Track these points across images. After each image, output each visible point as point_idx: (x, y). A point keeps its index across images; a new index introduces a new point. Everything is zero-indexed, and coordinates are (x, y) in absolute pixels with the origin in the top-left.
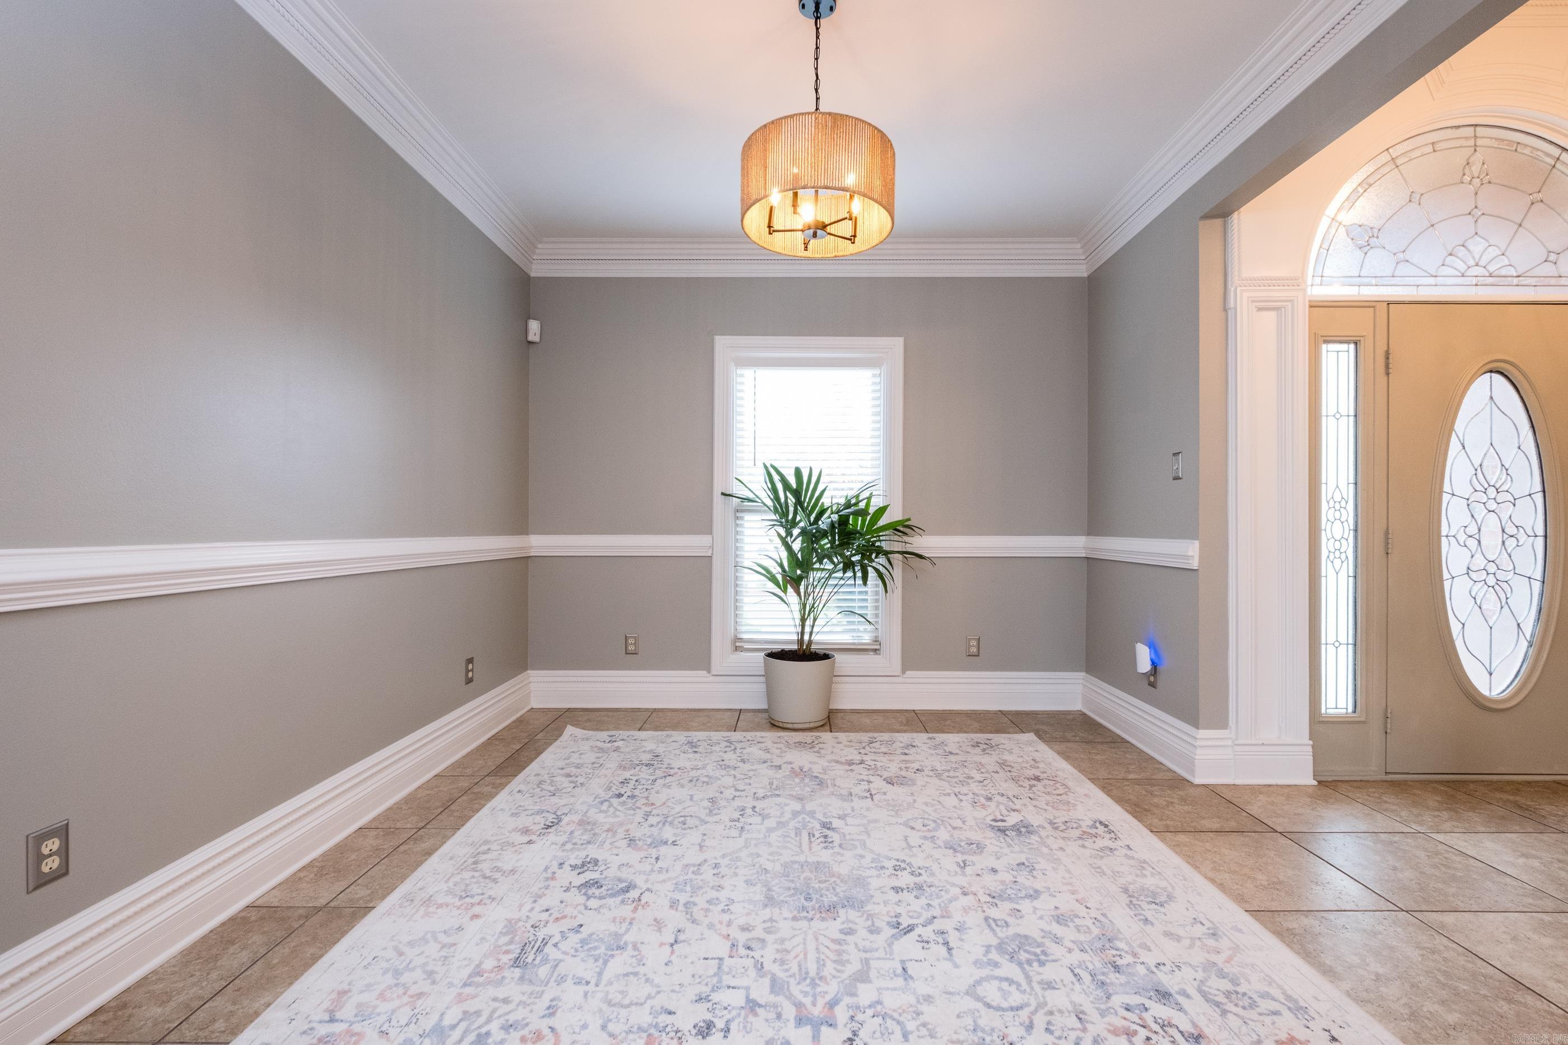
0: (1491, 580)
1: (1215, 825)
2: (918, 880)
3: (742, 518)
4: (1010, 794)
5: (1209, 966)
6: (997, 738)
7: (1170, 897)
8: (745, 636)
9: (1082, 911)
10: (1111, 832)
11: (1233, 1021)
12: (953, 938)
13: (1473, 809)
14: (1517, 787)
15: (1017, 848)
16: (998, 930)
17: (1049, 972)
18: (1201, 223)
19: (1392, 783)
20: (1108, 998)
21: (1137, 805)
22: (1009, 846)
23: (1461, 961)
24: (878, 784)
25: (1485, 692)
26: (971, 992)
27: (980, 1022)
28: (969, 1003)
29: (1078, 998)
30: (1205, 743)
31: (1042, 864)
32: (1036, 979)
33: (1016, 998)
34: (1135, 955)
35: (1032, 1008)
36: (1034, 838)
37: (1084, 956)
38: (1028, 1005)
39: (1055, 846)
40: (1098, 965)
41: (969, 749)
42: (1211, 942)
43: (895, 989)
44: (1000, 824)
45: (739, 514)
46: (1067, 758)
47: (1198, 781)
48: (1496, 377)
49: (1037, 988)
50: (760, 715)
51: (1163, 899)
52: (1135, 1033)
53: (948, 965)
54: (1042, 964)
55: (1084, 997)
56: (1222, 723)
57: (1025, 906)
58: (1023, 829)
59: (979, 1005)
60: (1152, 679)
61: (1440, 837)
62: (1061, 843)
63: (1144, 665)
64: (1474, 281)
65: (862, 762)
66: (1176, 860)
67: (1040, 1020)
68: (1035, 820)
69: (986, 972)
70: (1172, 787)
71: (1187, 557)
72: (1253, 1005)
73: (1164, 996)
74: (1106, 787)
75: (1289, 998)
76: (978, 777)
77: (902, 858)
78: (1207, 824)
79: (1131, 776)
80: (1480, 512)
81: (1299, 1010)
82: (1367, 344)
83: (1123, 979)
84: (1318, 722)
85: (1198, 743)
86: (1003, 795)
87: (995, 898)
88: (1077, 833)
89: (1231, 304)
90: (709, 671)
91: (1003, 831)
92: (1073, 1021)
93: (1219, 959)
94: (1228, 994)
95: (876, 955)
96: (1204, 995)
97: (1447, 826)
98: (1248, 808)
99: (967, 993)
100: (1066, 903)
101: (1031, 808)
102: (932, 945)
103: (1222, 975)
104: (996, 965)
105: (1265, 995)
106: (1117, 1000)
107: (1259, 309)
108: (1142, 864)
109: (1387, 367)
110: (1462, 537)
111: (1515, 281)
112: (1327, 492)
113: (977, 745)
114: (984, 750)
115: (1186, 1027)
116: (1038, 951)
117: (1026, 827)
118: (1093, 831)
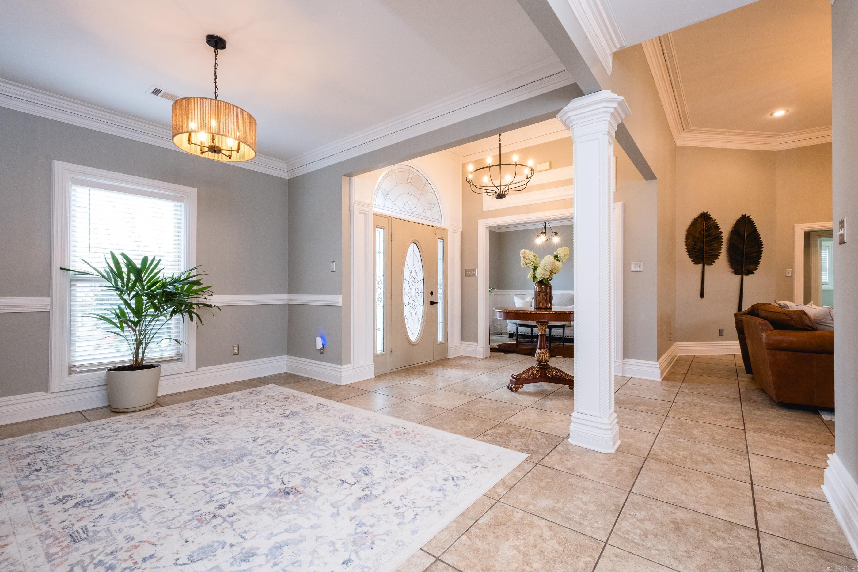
0: (413, 307)
1: (355, 395)
2: (266, 440)
3: (75, 285)
4: (280, 405)
5: (372, 426)
6: (258, 389)
7: (353, 415)
8: (77, 364)
9: (331, 427)
10: (325, 406)
11: (383, 434)
12: (294, 448)
13: (412, 374)
14: (419, 367)
15: (296, 419)
16: (308, 441)
17: (332, 443)
18: (343, 177)
19: (393, 372)
20: (352, 442)
21: (328, 396)
22: (293, 420)
23: (421, 405)
24: (215, 418)
25: (412, 340)
26: (312, 456)
27: (320, 461)
28: (313, 460)
29: (344, 445)
30: (345, 370)
31: (308, 421)
32: (329, 446)
33: (327, 452)
34: (352, 431)
35: (333, 452)
36: (300, 415)
37: (338, 437)
38: (331, 452)
39: (309, 415)
40: (344, 437)
41: (249, 396)
42: (369, 421)
43: (286, 467)
44: (284, 415)
45: (73, 283)
46: (293, 389)
47: (343, 384)
48: (414, 244)
49: (331, 448)
50: (101, 410)
51: (351, 416)
52: (363, 446)
53: (298, 455)
54: (328, 443)
55: (345, 444)
56: (349, 362)
57: (312, 432)
58: (294, 414)
59: (317, 458)
60: (322, 351)
61: (408, 382)
62: (311, 413)
63: (319, 346)
64: (410, 214)
65: (197, 413)
66: (349, 406)
67: (336, 453)
68: (297, 410)
69: (313, 451)
70: (335, 388)
71: (338, 301)
72: (386, 429)
73: (365, 436)
74: (313, 393)
75: (392, 425)
76: (261, 404)
77: (253, 436)
78: (352, 395)
79: (320, 389)
80: (411, 286)
81: (395, 426)
82: (386, 230)
83: (353, 437)
84: (375, 356)
85: (343, 370)
86: (277, 406)
87: (300, 434)
88: (314, 409)
89: (352, 210)
90: (47, 391)
91: (287, 416)
92: (346, 450)
93: (374, 424)
94: (379, 430)
95: (270, 463)
96: (374, 432)
97: (408, 379)
98: (361, 388)
99: (311, 458)
100: (325, 427)
101: (292, 407)
102: (288, 453)
103: (376, 427)
104: (315, 448)
105: (387, 427)
106: (354, 441)
107: (360, 213)
108: (340, 411)
109: (391, 238)
110: (407, 293)
111: (417, 216)
112: (377, 278)
113: (251, 393)
114: (256, 394)
115: (374, 439)
116: (325, 440)
117: (295, 413)
118: (319, 407)
